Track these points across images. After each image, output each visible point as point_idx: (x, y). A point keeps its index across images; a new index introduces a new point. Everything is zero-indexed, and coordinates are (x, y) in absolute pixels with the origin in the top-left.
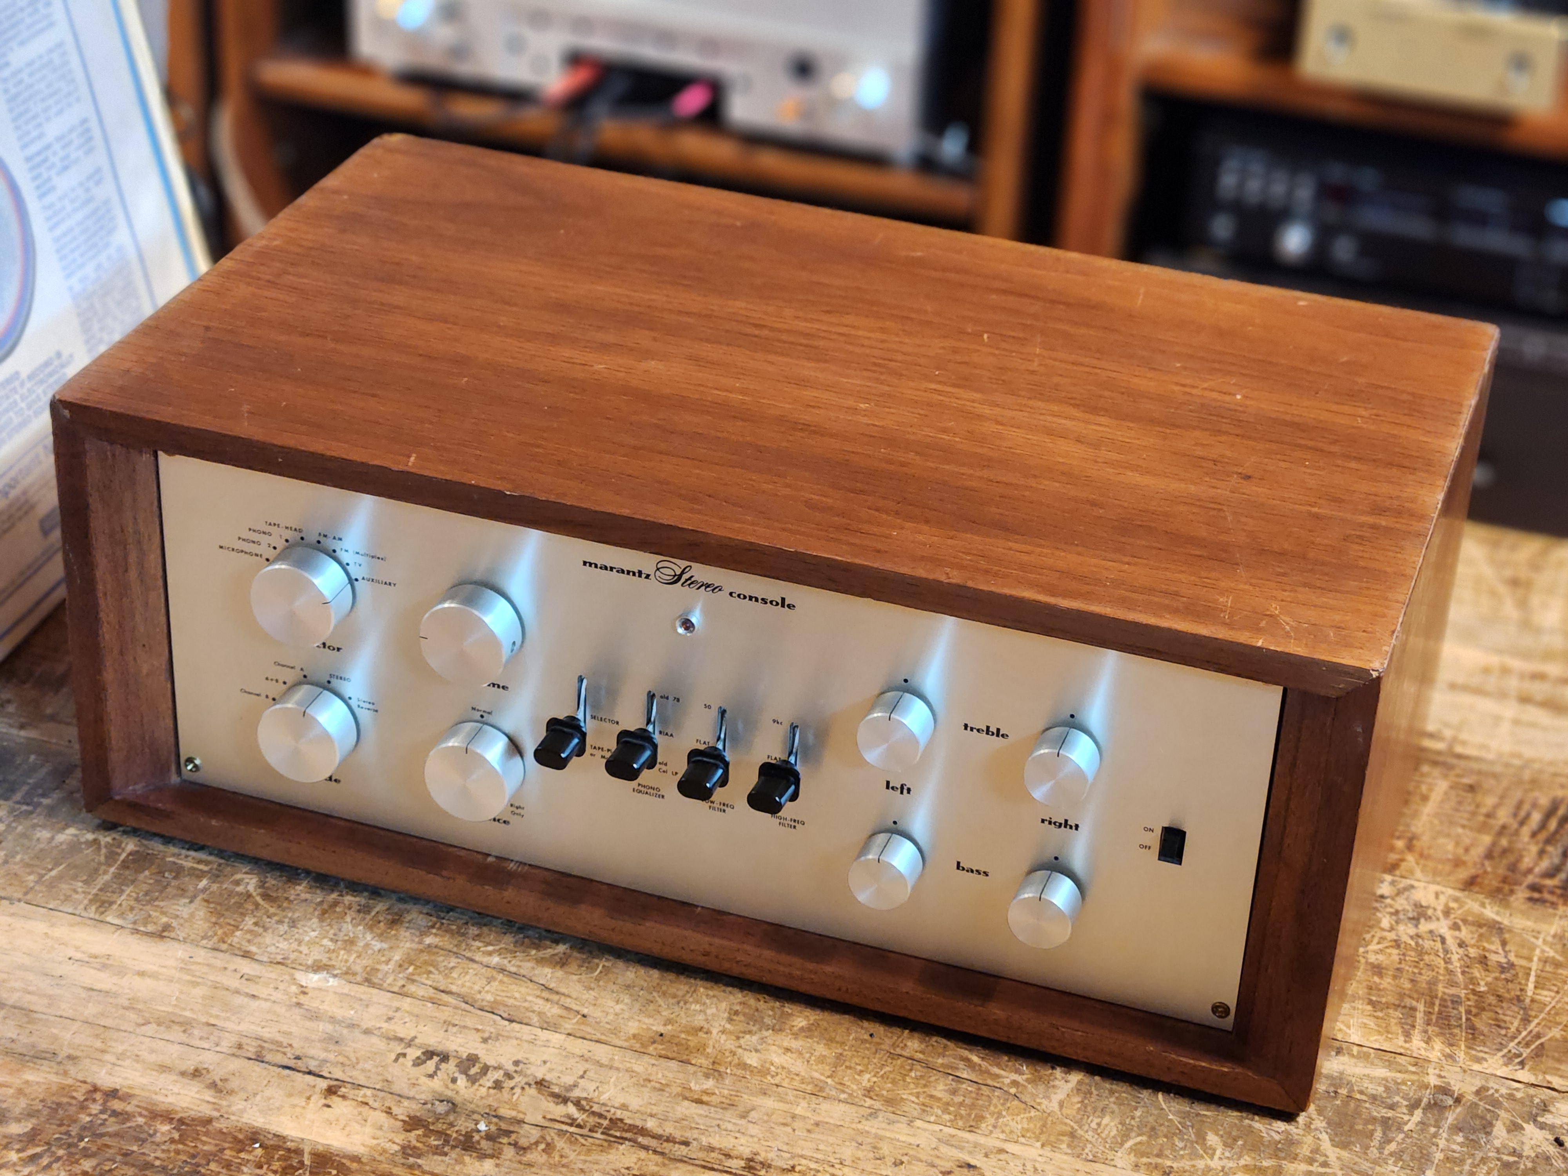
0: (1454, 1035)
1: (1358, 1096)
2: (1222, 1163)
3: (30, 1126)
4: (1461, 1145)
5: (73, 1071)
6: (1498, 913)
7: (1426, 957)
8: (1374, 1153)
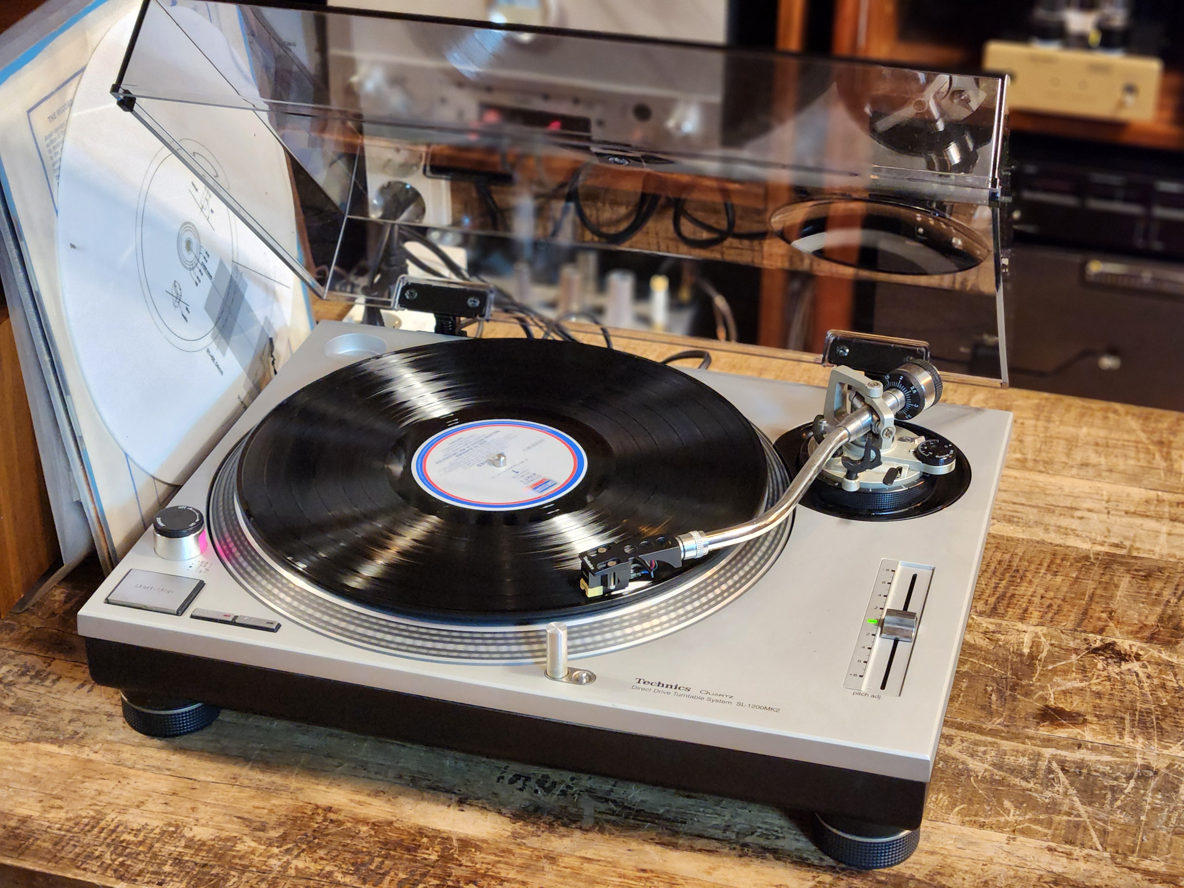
0: (1150, 733)
1: (1094, 774)
2: (1015, 818)
3: (282, 831)
4: (1160, 800)
5: (301, 796)
6: (1170, 656)
7: (1128, 686)
8: (1107, 807)
